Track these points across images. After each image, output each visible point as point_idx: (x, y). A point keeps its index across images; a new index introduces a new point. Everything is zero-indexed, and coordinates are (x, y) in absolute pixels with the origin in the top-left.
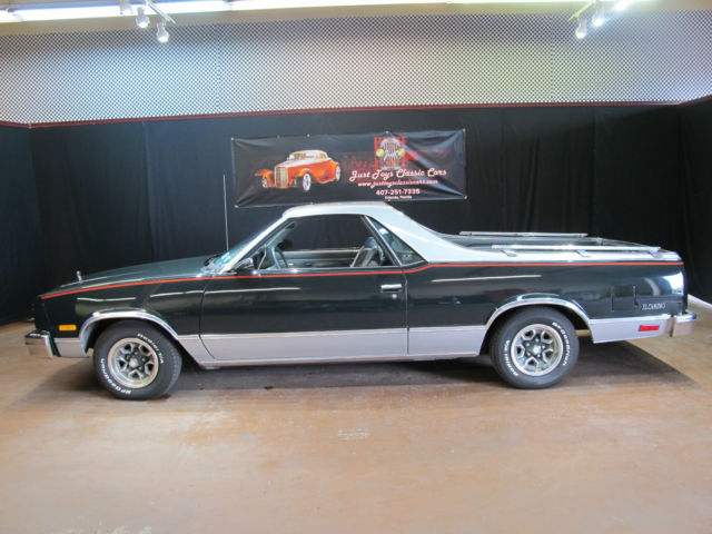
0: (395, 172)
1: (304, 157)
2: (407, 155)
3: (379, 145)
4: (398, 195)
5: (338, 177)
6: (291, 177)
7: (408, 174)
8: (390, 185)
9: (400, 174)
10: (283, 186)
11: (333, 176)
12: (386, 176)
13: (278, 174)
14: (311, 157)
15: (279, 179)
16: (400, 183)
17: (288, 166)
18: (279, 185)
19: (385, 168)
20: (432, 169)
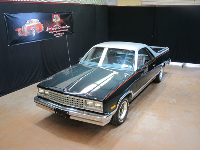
0: (58, 27)
1: (32, 22)
2: (61, 21)
3: (53, 17)
4: (59, 35)
5: (43, 30)
6: (28, 31)
7: (61, 28)
8: (57, 32)
9: (59, 28)
10: (26, 35)
12: (56, 29)
13: (24, 30)
14: (34, 22)
15: (24, 32)
16: (59, 31)
17: (27, 26)
18: (24, 34)
19: (55, 26)
20: (66, 26)
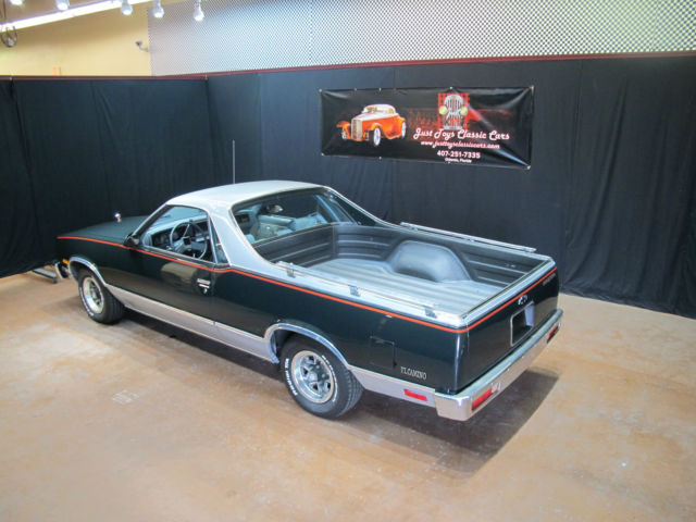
0: (456, 132)
1: (376, 110)
2: (469, 113)
3: (442, 102)
4: (458, 158)
5: (403, 133)
6: (365, 131)
7: (469, 136)
8: (450, 146)
9: (461, 135)
10: (359, 139)
11: (400, 132)
12: (448, 136)
13: (355, 127)
14: (381, 112)
15: (355, 132)
16: (461, 145)
17: (362, 119)
18: (355, 137)
19: (447, 127)
20: (494, 132)
